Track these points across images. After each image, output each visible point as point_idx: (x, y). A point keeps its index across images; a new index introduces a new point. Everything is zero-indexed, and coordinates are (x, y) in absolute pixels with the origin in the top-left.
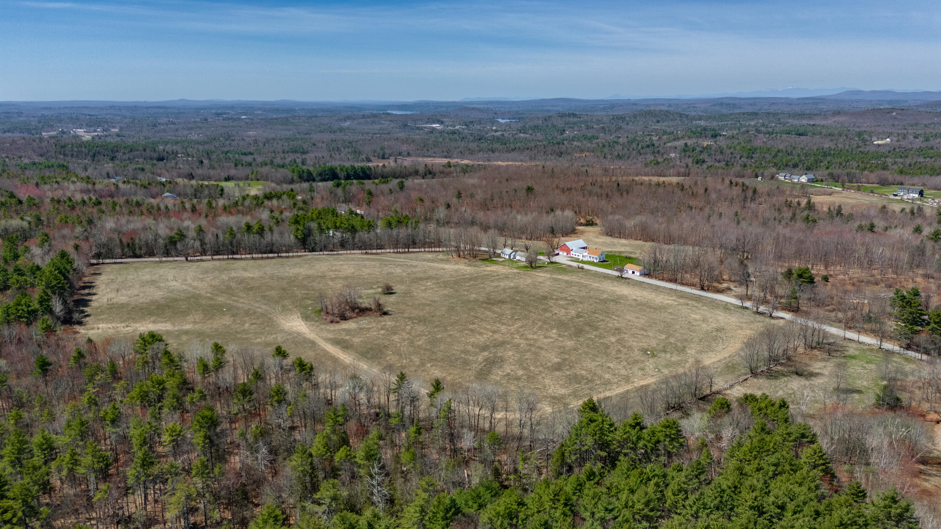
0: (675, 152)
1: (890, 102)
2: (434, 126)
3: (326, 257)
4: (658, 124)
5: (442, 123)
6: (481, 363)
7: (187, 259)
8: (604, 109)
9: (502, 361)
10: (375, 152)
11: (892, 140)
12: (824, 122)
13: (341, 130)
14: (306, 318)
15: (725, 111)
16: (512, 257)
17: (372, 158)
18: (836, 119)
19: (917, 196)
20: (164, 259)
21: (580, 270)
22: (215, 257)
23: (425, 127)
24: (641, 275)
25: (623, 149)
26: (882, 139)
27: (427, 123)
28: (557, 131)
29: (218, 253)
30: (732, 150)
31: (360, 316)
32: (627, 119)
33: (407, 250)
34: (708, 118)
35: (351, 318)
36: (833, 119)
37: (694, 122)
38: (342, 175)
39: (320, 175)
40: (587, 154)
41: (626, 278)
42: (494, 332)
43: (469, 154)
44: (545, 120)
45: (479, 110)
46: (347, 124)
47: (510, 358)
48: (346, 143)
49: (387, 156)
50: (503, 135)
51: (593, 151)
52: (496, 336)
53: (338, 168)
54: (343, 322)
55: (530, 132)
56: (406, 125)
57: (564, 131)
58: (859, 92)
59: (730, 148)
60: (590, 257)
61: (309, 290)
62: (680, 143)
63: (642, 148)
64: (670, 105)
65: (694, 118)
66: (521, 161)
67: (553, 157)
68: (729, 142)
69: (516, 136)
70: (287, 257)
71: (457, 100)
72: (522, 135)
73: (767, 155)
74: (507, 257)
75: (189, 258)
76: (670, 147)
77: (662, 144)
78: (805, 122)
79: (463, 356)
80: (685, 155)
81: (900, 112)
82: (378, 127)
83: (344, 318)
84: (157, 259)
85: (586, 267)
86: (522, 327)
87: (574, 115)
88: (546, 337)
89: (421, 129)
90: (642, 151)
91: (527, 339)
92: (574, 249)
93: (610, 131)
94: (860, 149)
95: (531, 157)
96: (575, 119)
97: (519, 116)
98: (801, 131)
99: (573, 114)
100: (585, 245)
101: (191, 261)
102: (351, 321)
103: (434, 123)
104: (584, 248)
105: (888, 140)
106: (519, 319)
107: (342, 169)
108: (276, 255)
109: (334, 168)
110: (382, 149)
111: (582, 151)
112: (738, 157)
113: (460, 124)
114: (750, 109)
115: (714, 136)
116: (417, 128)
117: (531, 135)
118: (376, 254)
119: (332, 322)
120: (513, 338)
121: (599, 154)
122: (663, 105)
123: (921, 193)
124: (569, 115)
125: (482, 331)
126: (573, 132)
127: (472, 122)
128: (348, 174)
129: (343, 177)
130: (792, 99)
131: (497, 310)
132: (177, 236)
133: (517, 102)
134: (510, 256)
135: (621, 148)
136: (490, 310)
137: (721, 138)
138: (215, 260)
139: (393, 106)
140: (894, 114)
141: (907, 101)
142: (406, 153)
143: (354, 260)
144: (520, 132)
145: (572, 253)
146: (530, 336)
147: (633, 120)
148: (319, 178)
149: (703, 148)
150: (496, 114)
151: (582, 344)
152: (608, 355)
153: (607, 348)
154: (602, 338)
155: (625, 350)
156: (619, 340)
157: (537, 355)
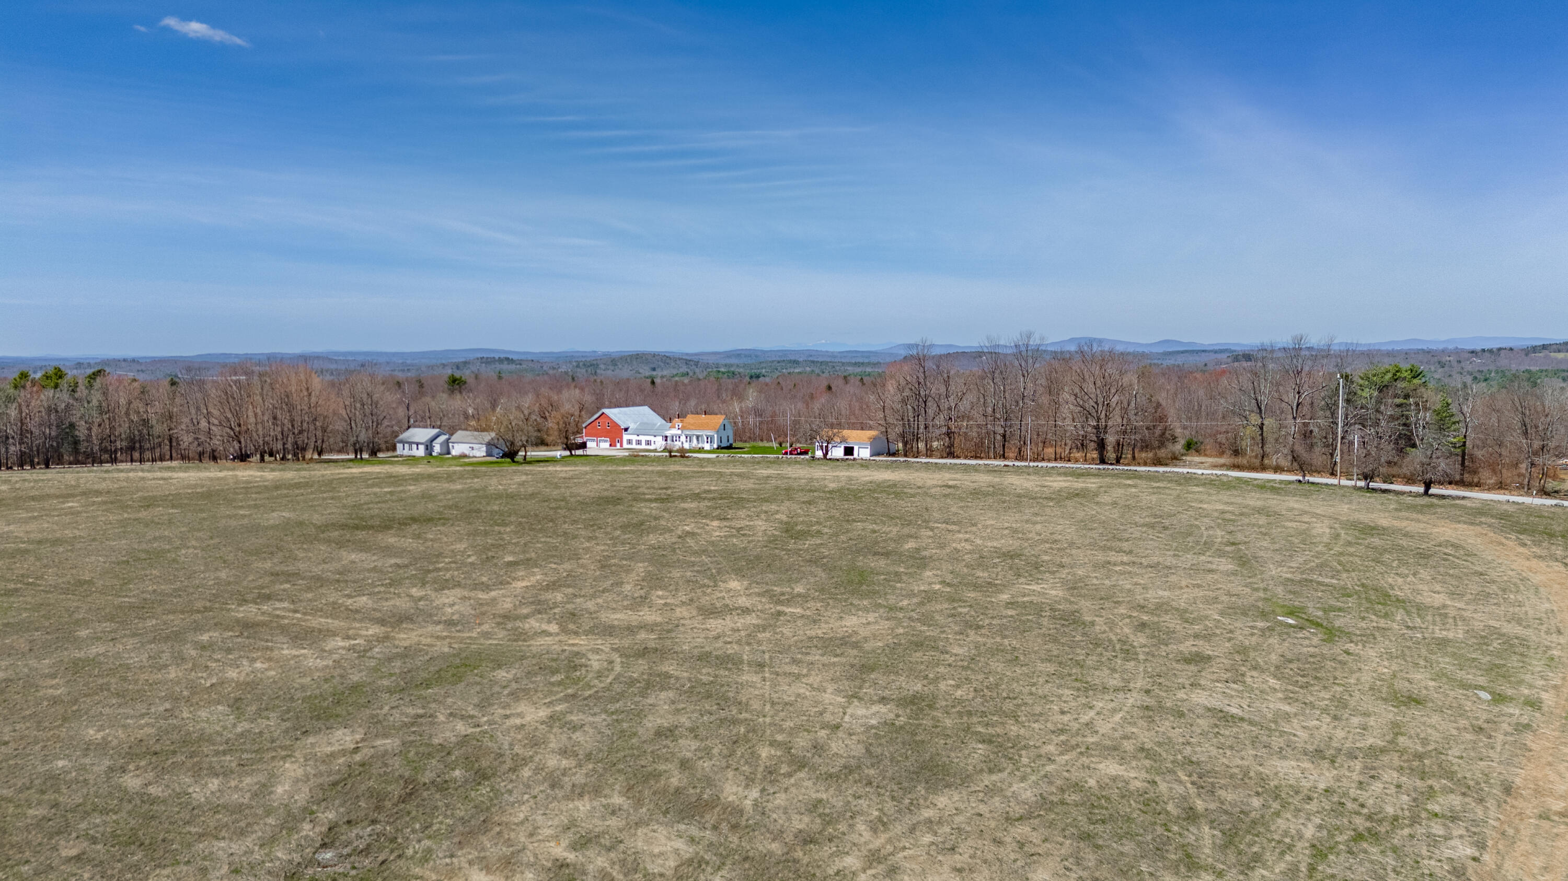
6: (290, 822)
9: (482, 776)
16: (437, 449)
42: (401, 619)
47: (535, 742)
52: (406, 637)
74: (421, 452)
79: (132, 782)
86: (553, 586)
88: (709, 612)
91: (609, 630)
106: (528, 563)
120: (521, 636)
125: (317, 622)
131: (408, 543)
134: (429, 447)
136: (363, 547)
145: (626, 437)
146: (618, 617)
151: (927, 620)
152: (1129, 653)
153: (1072, 619)
154: (991, 587)
155: (1171, 621)
156: (1073, 587)
157: (723, 701)
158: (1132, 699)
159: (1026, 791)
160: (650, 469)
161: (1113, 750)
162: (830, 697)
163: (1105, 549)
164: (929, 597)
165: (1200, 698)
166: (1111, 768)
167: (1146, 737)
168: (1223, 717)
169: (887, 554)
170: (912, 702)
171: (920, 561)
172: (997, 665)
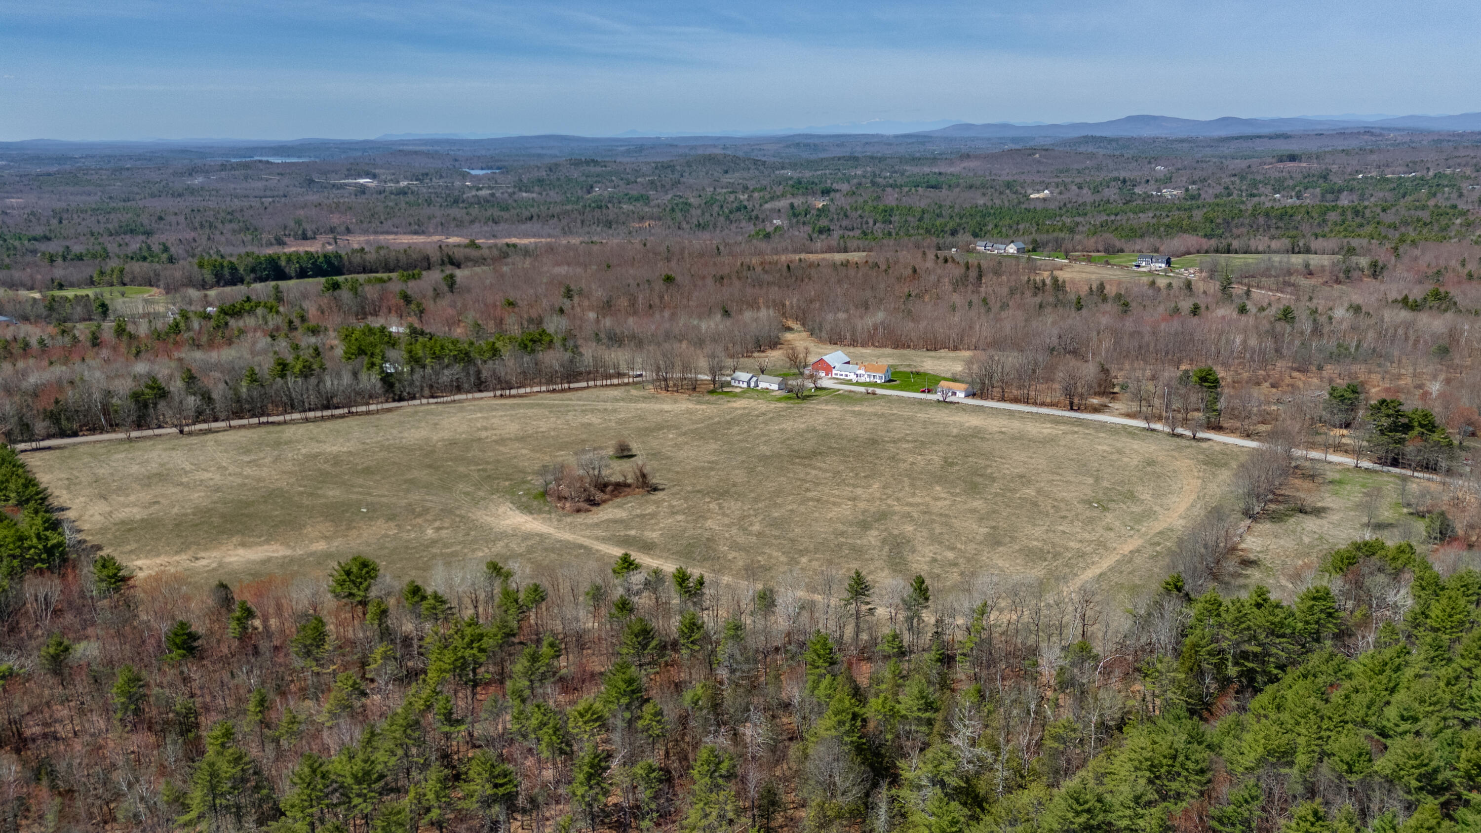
0: (779, 218)
1: (1014, 140)
2: (362, 181)
3: (440, 407)
4: (727, 176)
5: (374, 176)
7: (181, 432)
8: (628, 152)
10: (285, 228)
11: (1051, 193)
12: (951, 170)
13: (192, 191)
14: (526, 508)
15: (805, 155)
16: (752, 385)
17: (286, 239)
18: (965, 164)
19: (1163, 265)
20: (134, 434)
21: (871, 396)
22: (234, 423)
23: (346, 185)
24: (967, 396)
25: (703, 214)
26: (1038, 191)
27: (347, 177)
28: (582, 188)
29: (238, 415)
30: (859, 212)
31: (616, 497)
32: (678, 168)
33: (566, 386)
34: (794, 166)
35: (604, 501)
36: (963, 165)
37: (777, 172)
38: (291, 270)
39: (253, 270)
40: (653, 223)
41: (951, 403)
43: (457, 226)
44: (551, 170)
45: (427, 154)
46: (198, 180)
48: (223, 214)
49: (309, 234)
50: (493, 195)
51: (660, 219)
53: (283, 258)
54: (594, 509)
55: (536, 189)
56: (311, 182)
57: (592, 187)
58: (969, 126)
59: (856, 209)
60: (869, 376)
61: (479, 464)
62: (783, 203)
63: (731, 212)
64: (725, 148)
65: (774, 168)
66: (549, 236)
67: (599, 229)
68: (851, 200)
69: (516, 197)
70: (368, 413)
71: (372, 137)
72: (524, 194)
73: (910, 219)
74: (745, 385)
75: (186, 429)
76: (772, 210)
77: (757, 206)
78: (927, 170)
80: (798, 222)
81: (1044, 153)
82: (260, 184)
83: (593, 503)
84: (122, 435)
85: (879, 391)
87: (595, 162)
88: (935, 499)
89: (342, 187)
90: (732, 216)
92: (837, 366)
93: (663, 186)
94: (1023, 206)
95: (563, 229)
96: (599, 169)
97: (498, 164)
98: (933, 182)
99: (593, 161)
100: (848, 360)
101: (190, 434)
102: (606, 506)
103: (361, 177)
104: (848, 363)
105: (1046, 192)
107: (289, 260)
108: (346, 410)
109: (276, 257)
110: (299, 222)
111: (642, 219)
112: (871, 222)
113: (406, 178)
114: (845, 152)
115: (826, 192)
116: (334, 185)
117: (541, 194)
118: (521, 396)
119: (578, 511)
121: (670, 223)
122: (715, 146)
123: (1168, 263)
124: (588, 163)
126: (606, 189)
127: (427, 174)
128: (301, 267)
129: (293, 274)
130: (888, 137)
132: (147, 391)
133: (482, 141)
134: (749, 383)
135: (699, 212)
137: (838, 195)
138: (235, 427)
139: (263, 148)
140: (1037, 156)
141: (1033, 139)
142: (343, 228)
143: (496, 409)
144: (520, 190)
145: (834, 372)
147: (687, 169)
148: (252, 276)
149: (819, 210)
150: (456, 160)
151: (996, 503)
152: (1047, 515)
153: (1036, 504)
154: (1013, 491)
155: (1062, 505)
156: (1039, 491)
157: (951, 527)
158: (1045, 528)
159: (1017, 547)
160: (870, 410)
161: (1037, 539)
162: (974, 526)
163: (1053, 473)
164: (996, 495)
165: (1061, 528)
166: (1035, 543)
167: (1045, 537)
168: (1064, 532)
169: (982, 476)
170: (993, 528)
171: (994, 480)
172: (1013, 518)
